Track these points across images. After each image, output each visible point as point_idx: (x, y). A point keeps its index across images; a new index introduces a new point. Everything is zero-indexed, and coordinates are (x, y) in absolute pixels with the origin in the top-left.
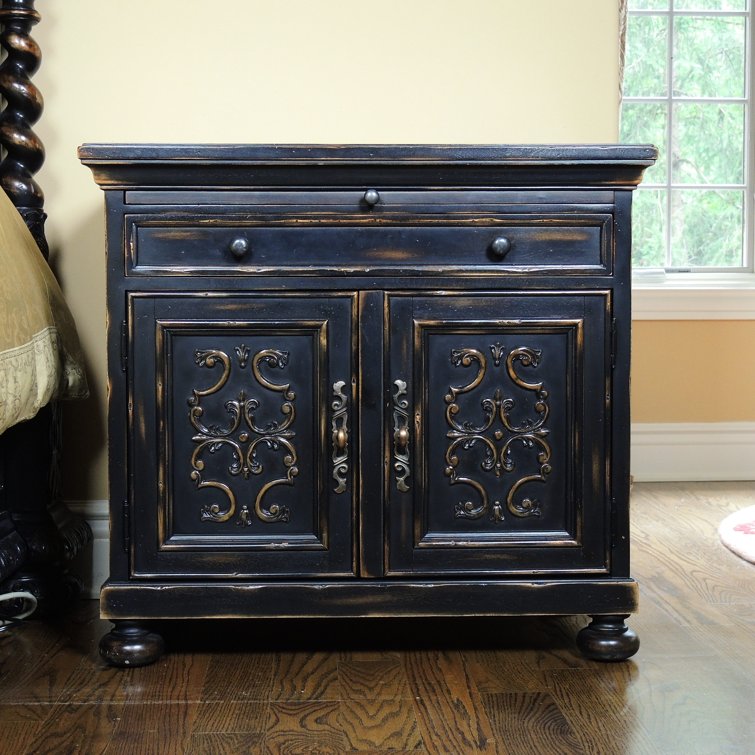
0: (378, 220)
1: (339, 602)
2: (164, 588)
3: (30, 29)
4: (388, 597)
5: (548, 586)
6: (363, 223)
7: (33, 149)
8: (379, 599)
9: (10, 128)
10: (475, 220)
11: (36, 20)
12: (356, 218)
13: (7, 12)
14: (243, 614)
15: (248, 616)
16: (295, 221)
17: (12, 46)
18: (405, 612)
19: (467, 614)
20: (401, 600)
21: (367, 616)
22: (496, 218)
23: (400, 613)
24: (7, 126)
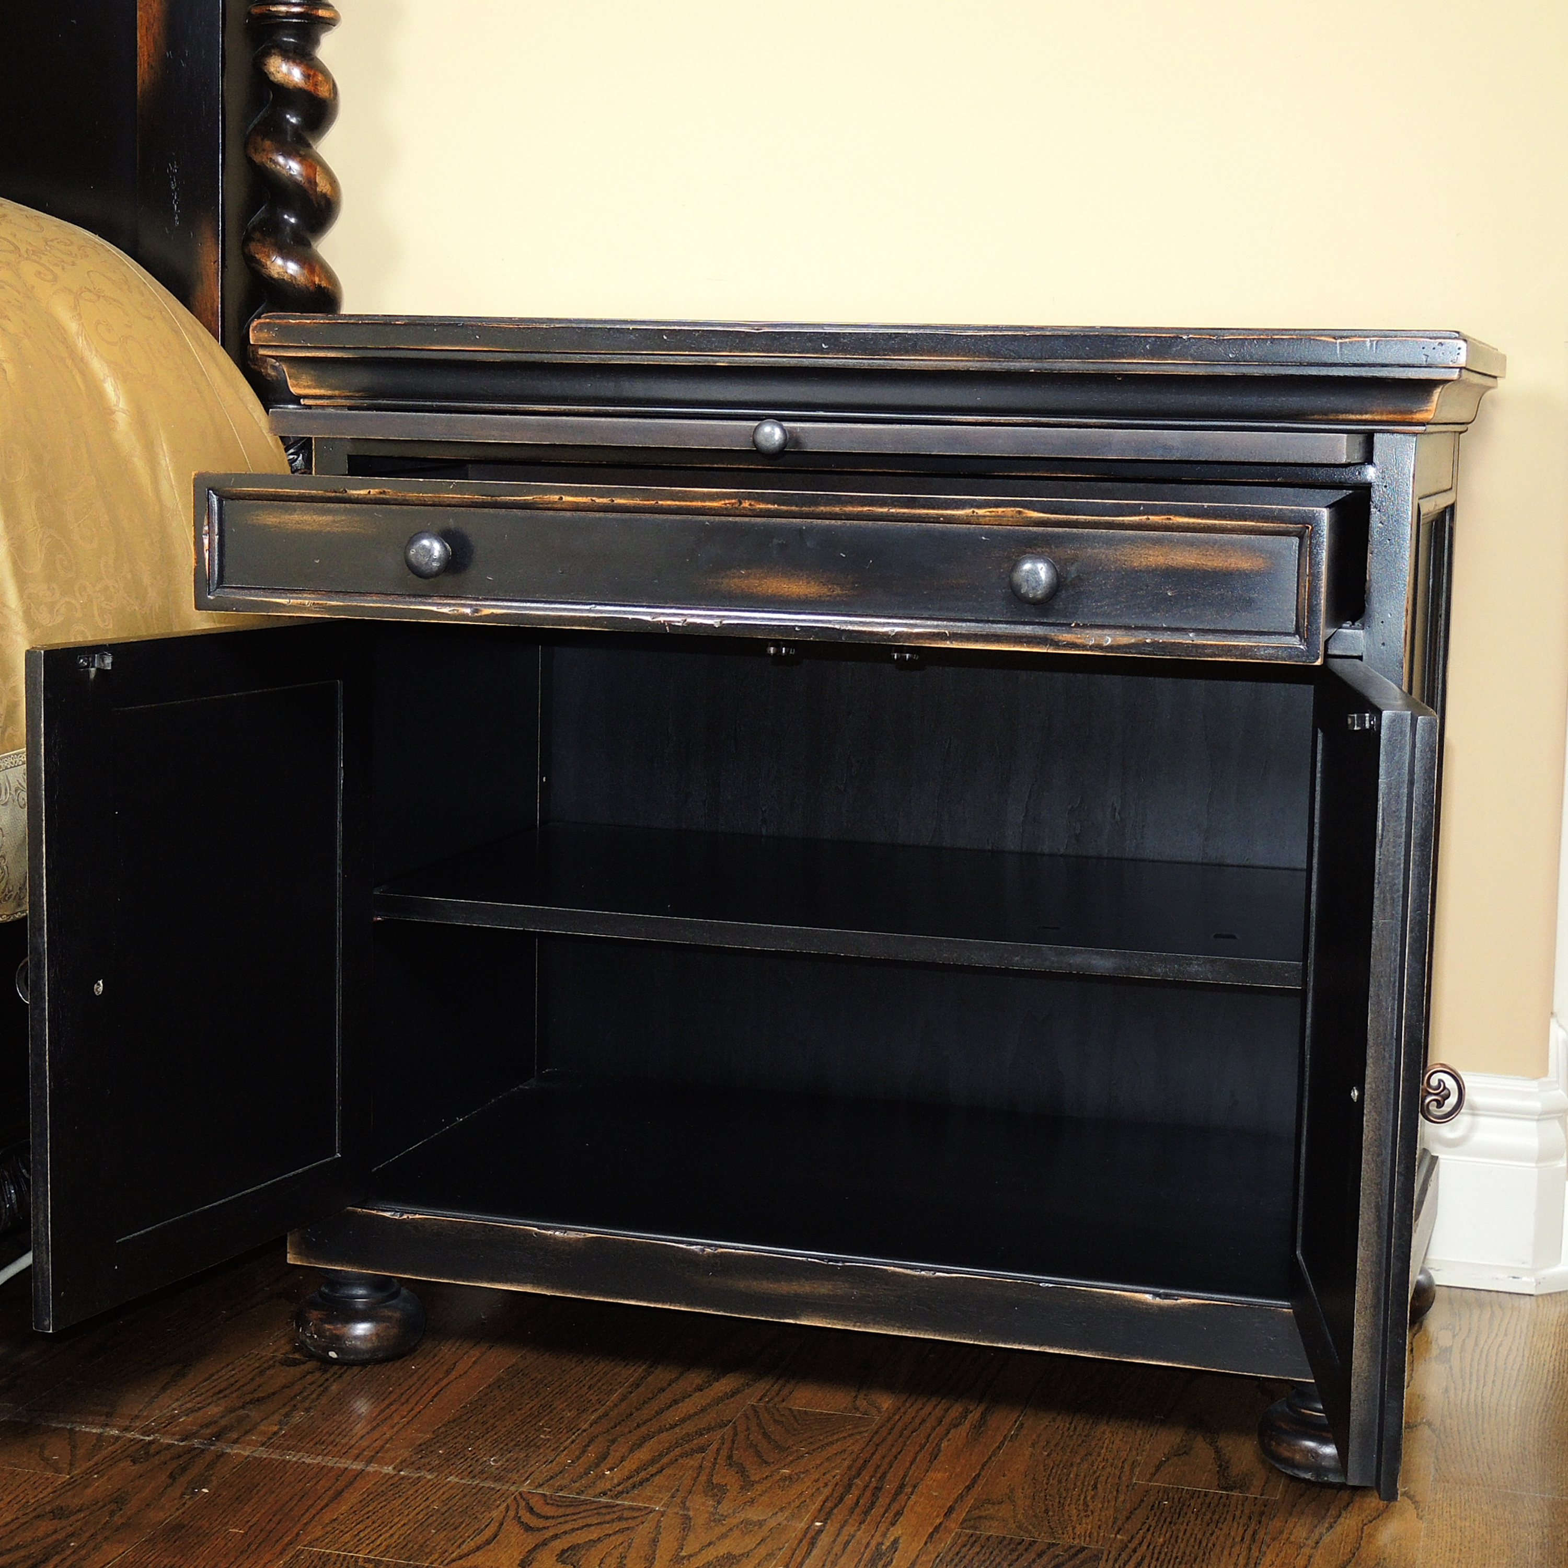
0: (746, 504)
1: (742, 1285)
2: (405, 1217)
3: (316, 42)
4: (842, 1288)
5: (1183, 1303)
6: (710, 508)
7: (307, 288)
8: (823, 1289)
9: (264, 246)
10: (976, 511)
11: (329, 23)
12: (695, 497)
13: (263, 9)
14: (552, 1287)
15: (563, 1293)
16: (556, 498)
17: (272, 78)
18: (876, 1323)
19: (1005, 1342)
20: (869, 1296)
21: (798, 1322)
22: (1029, 509)
23: (866, 1324)
24: (259, 241)
